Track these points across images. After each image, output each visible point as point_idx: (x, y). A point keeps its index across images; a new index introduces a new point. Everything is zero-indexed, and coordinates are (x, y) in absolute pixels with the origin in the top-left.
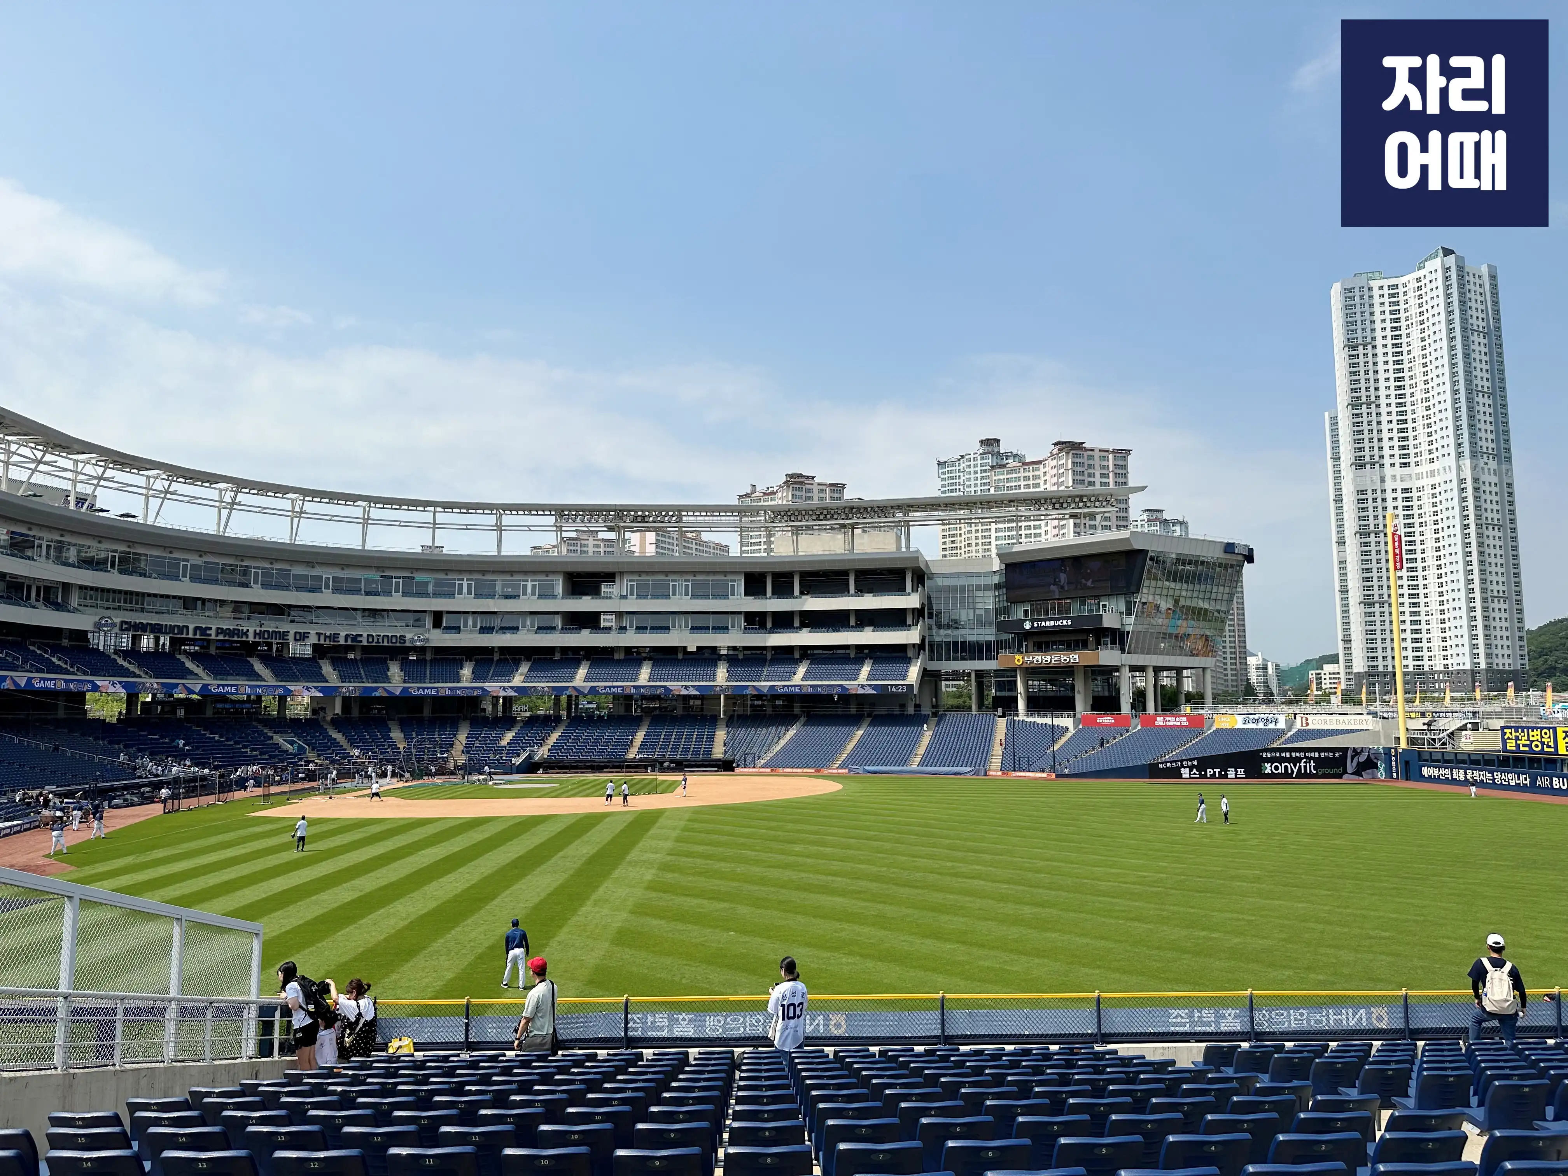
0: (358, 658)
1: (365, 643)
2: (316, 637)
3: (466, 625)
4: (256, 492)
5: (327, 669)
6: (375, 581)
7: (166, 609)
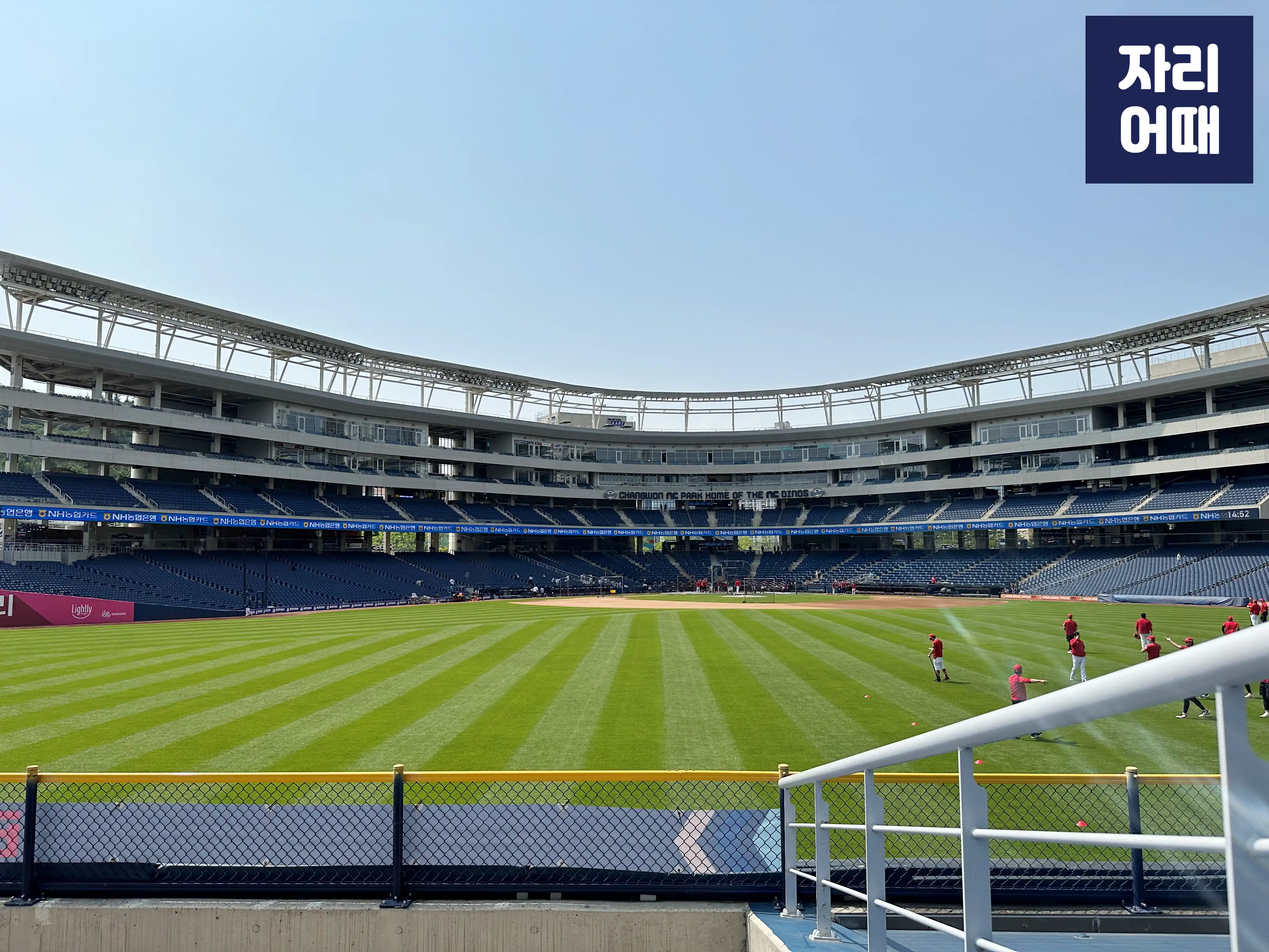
0: (783, 508)
1: (780, 497)
2: (747, 495)
3: (856, 479)
5: (757, 517)
6: (790, 452)
7: (653, 483)
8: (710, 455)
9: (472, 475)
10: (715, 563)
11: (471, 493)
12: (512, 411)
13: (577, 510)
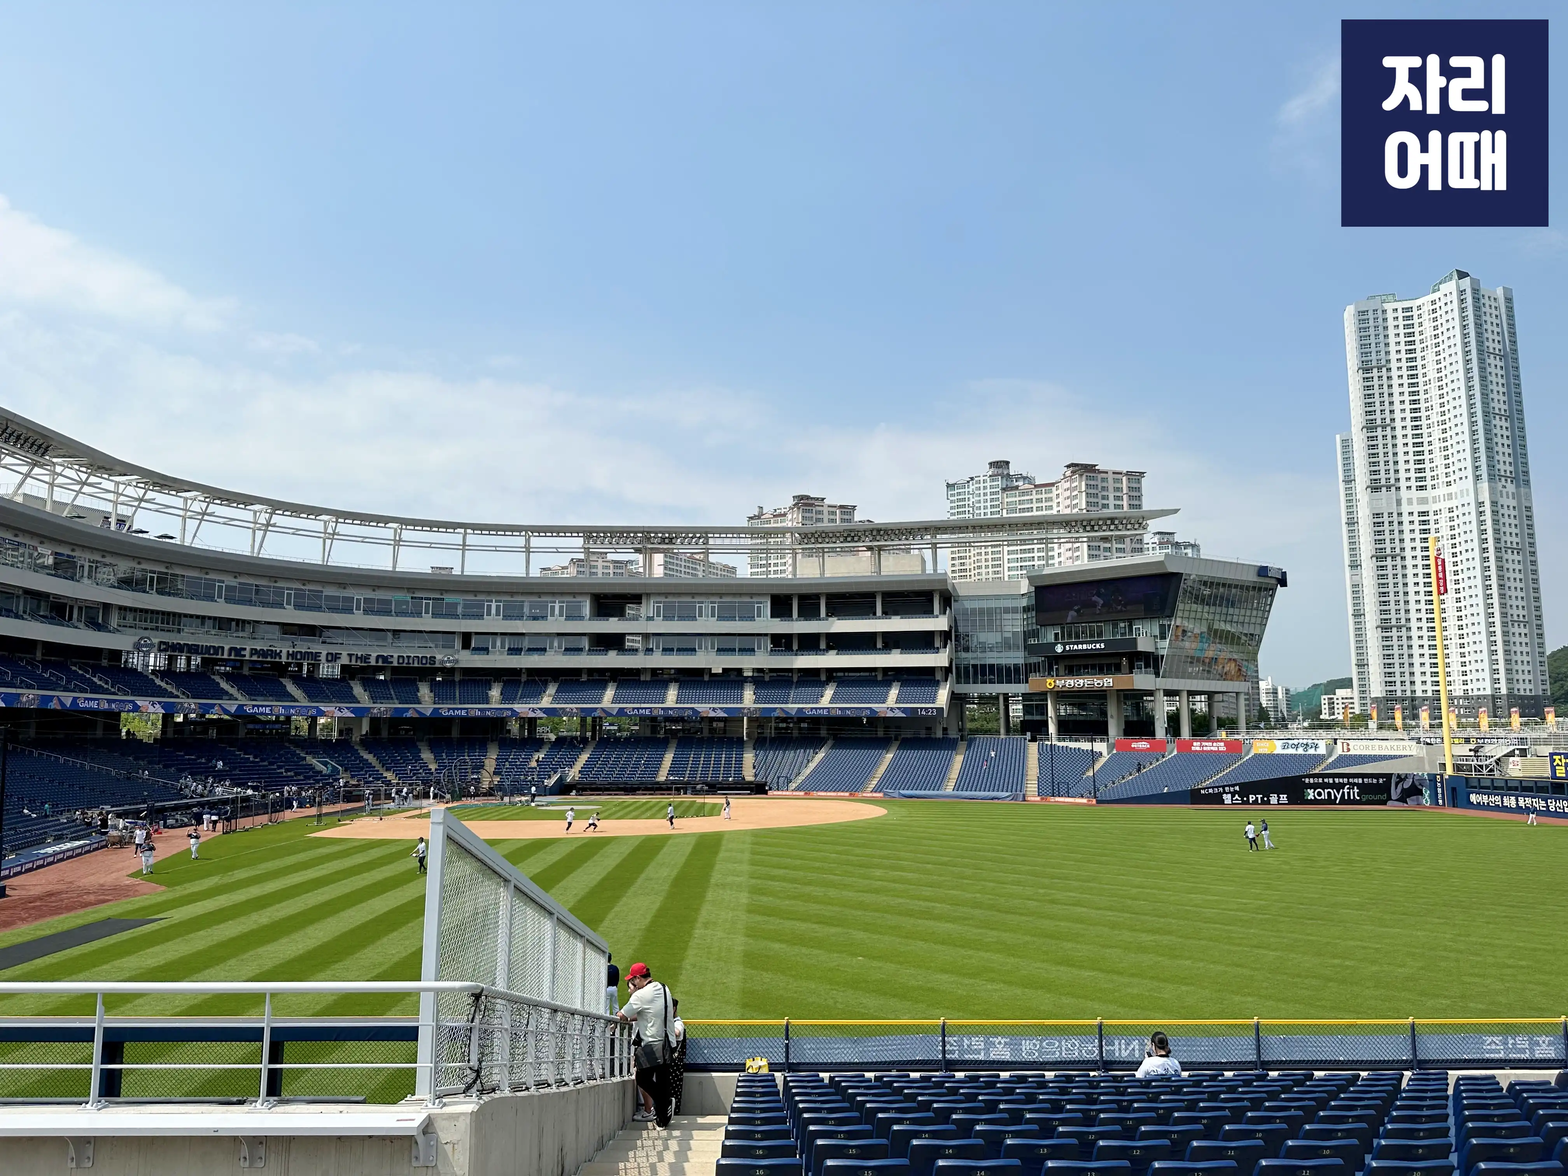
0: (388, 679)
1: (395, 664)
2: (348, 658)
3: (494, 646)
4: (289, 513)
5: (358, 690)
6: (405, 603)
7: (201, 630)
8: (290, 595)
10: (311, 757)
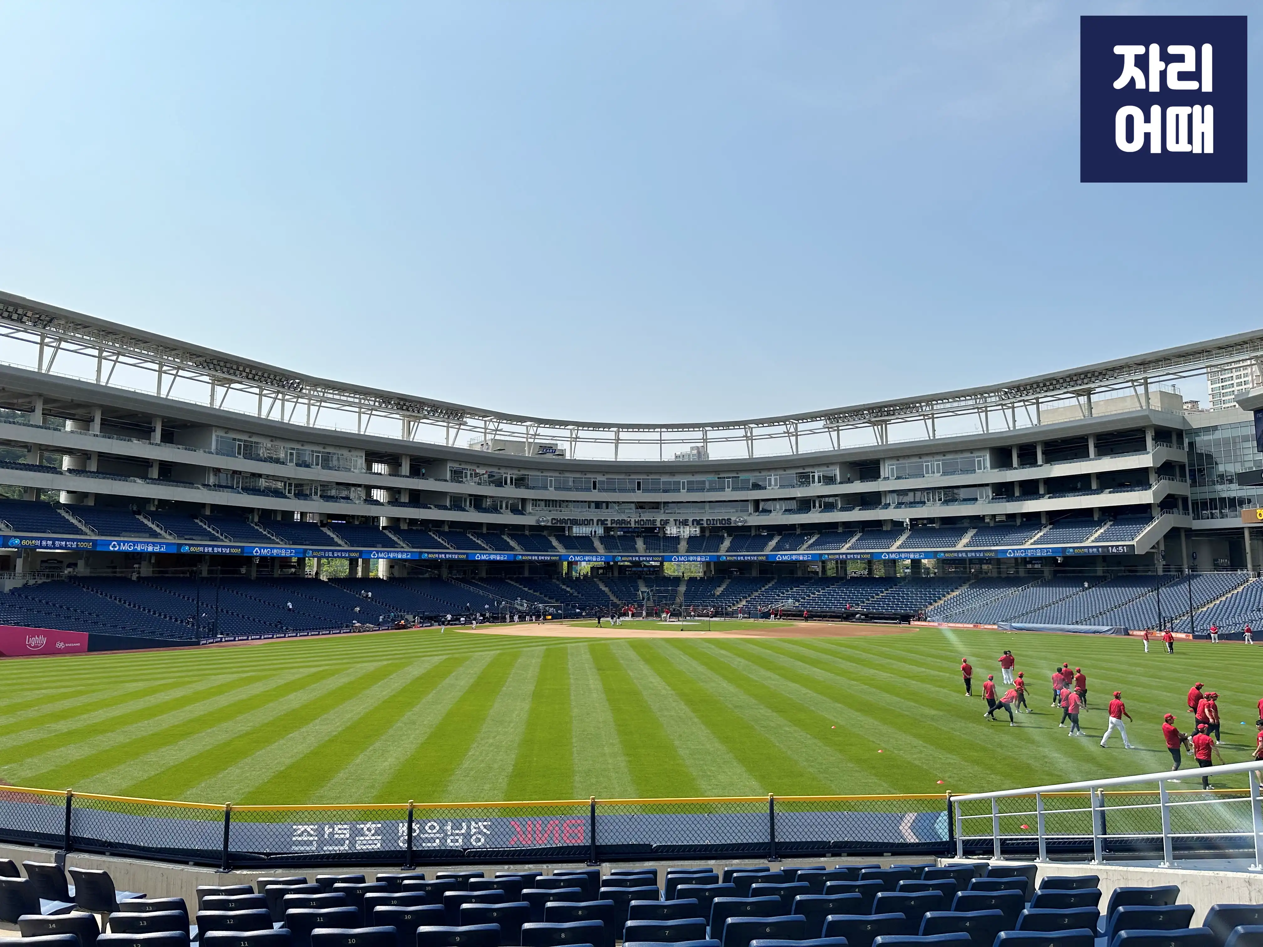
1: (705, 525)
3: (775, 509)
5: (683, 543)
6: (715, 482)
7: (585, 510)
8: (639, 483)
9: (407, 501)
10: (643, 588)
11: (406, 519)
12: (447, 438)
13: (509, 535)
